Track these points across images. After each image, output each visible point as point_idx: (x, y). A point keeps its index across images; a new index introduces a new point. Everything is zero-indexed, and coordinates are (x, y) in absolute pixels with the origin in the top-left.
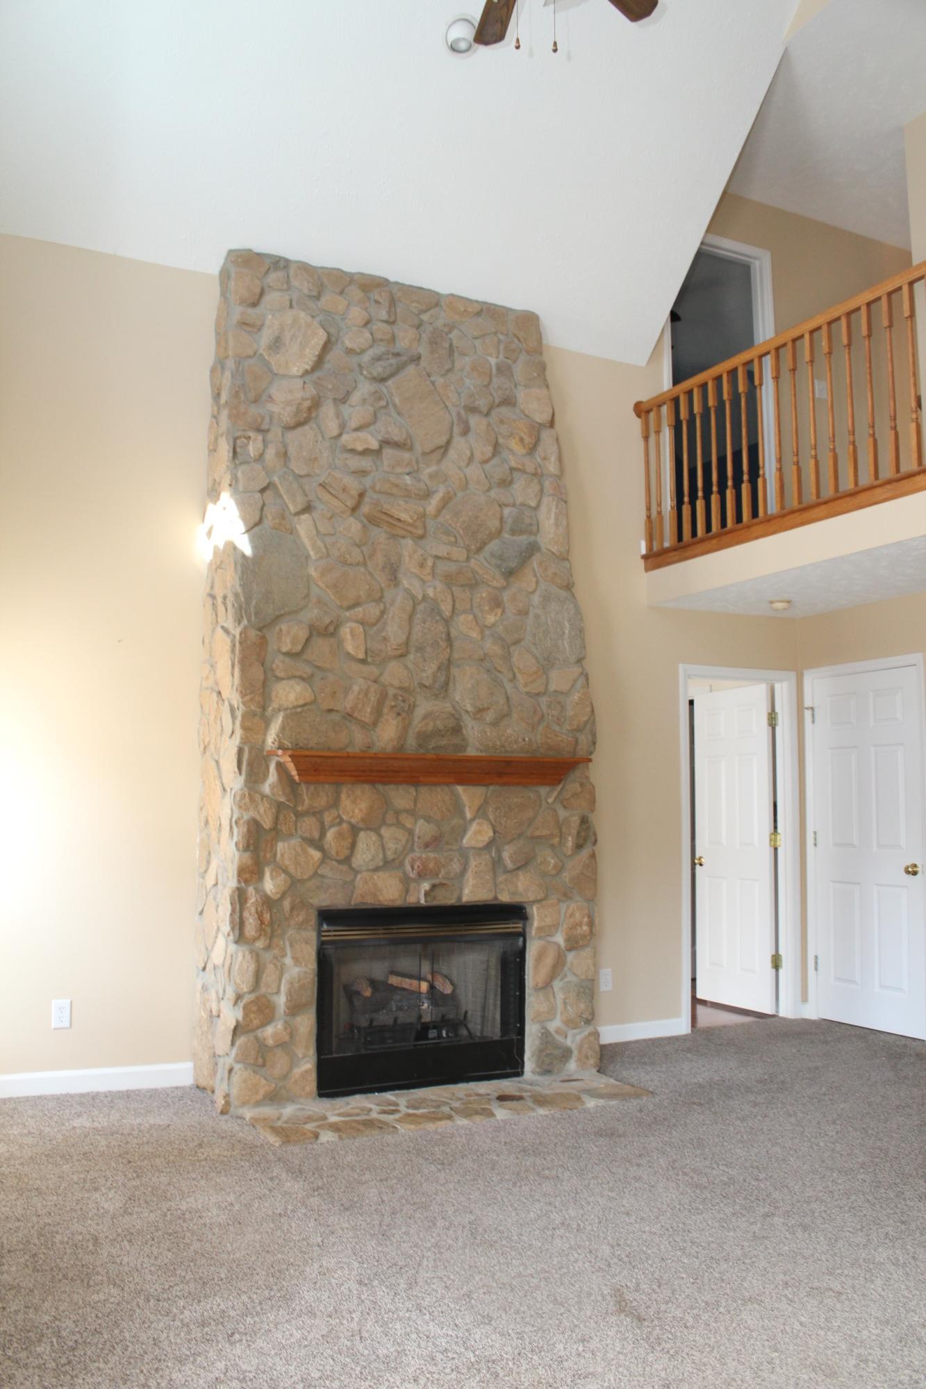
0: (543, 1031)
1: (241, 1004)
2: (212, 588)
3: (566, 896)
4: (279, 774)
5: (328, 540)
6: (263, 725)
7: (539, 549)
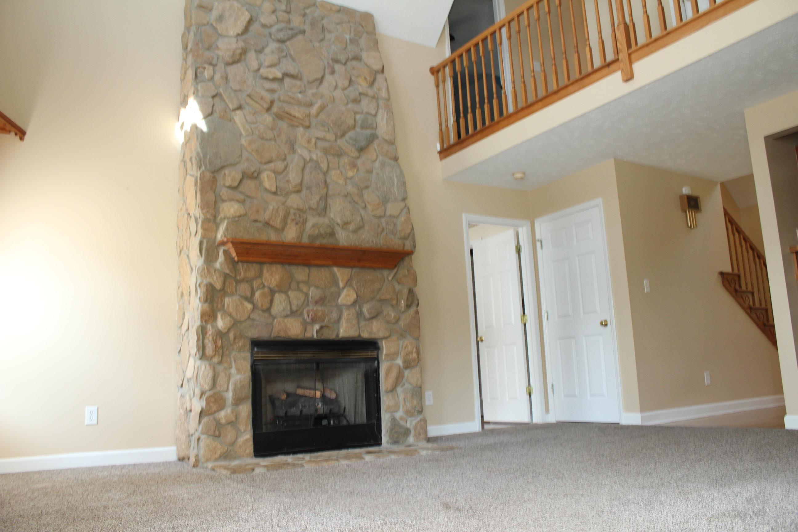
0: (392, 418)
1: (204, 398)
2: (184, 157)
3: (402, 336)
4: (225, 256)
5: (253, 126)
6: (215, 228)
7: (377, 137)
